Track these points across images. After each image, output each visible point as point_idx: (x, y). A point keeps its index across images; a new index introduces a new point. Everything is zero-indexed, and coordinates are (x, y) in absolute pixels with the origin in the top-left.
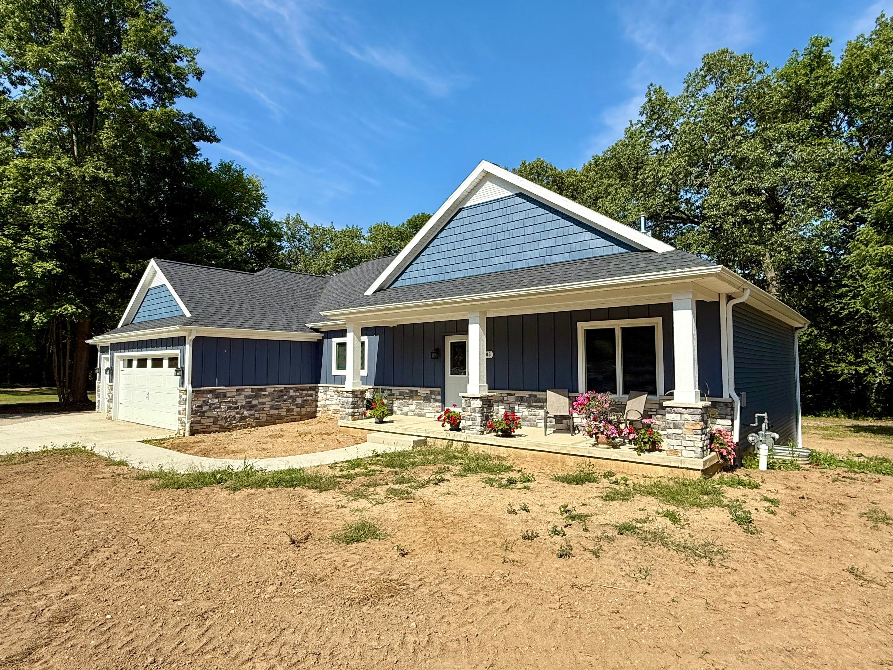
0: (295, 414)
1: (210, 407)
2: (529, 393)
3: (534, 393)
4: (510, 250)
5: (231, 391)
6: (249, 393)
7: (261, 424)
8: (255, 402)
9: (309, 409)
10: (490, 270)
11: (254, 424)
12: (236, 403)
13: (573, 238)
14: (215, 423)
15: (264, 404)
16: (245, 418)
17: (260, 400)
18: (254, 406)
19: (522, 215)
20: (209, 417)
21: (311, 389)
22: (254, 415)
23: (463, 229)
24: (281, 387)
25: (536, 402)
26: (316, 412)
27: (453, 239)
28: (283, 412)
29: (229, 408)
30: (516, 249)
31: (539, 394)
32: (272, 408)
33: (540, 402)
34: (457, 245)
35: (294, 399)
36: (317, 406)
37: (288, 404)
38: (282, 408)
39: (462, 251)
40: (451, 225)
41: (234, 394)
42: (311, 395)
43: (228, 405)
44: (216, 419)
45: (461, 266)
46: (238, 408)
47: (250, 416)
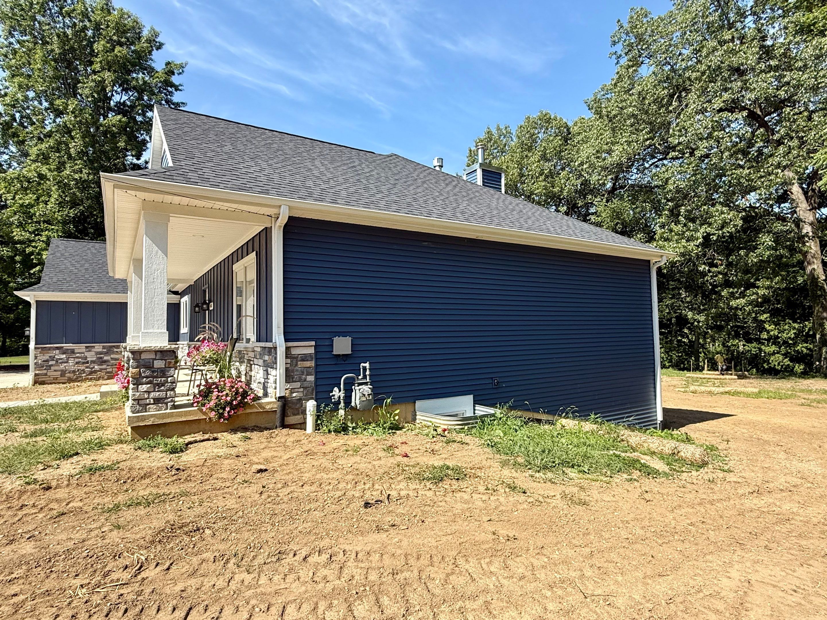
1: (57, 362)
5: (80, 348)
6: (101, 350)
8: (106, 358)
11: (106, 377)
12: (85, 358)
14: (62, 375)
15: (117, 359)
16: (95, 372)
17: (112, 356)
18: (105, 361)
20: (55, 371)
22: (106, 369)
29: (77, 363)
41: (84, 350)
43: (77, 360)
44: (63, 373)
46: (87, 362)
47: (101, 370)
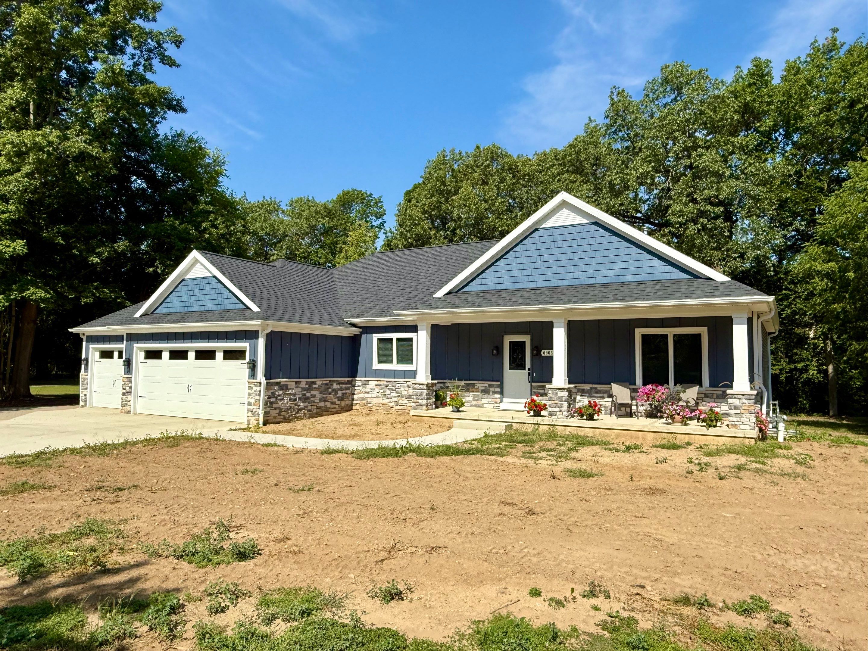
0: (337, 406)
1: (277, 398)
2: (591, 385)
3: (595, 386)
4: (587, 268)
5: (292, 383)
6: (304, 386)
7: (312, 416)
8: (308, 395)
9: (347, 402)
10: (566, 283)
11: (308, 416)
12: (294, 395)
13: (644, 264)
14: (280, 414)
15: (314, 396)
16: (302, 409)
17: (313, 393)
18: (308, 398)
19: (598, 240)
20: (275, 409)
21: (348, 382)
22: (307, 407)
23: (539, 246)
24: (327, 380)
25: (597, 393)
26: (352, 405)
27: (529, 253)
28: (328, 405)
29: (290, 400)
30: (592, 268)
31: (600, 387)
32: (321, 400)
33: (600, 393)
34: (533, 260)
35: (336, 391)
36: (353, 399)
37: (332, 397)
38: (327, 401)
39: (538, 265)
40: (526, 241)
41: (294, 386)
42: (348, 389)
43: (289, 397)
44: (280, 410)
45: (537, 278)
46: (295, 400)
47: (306, 407)
